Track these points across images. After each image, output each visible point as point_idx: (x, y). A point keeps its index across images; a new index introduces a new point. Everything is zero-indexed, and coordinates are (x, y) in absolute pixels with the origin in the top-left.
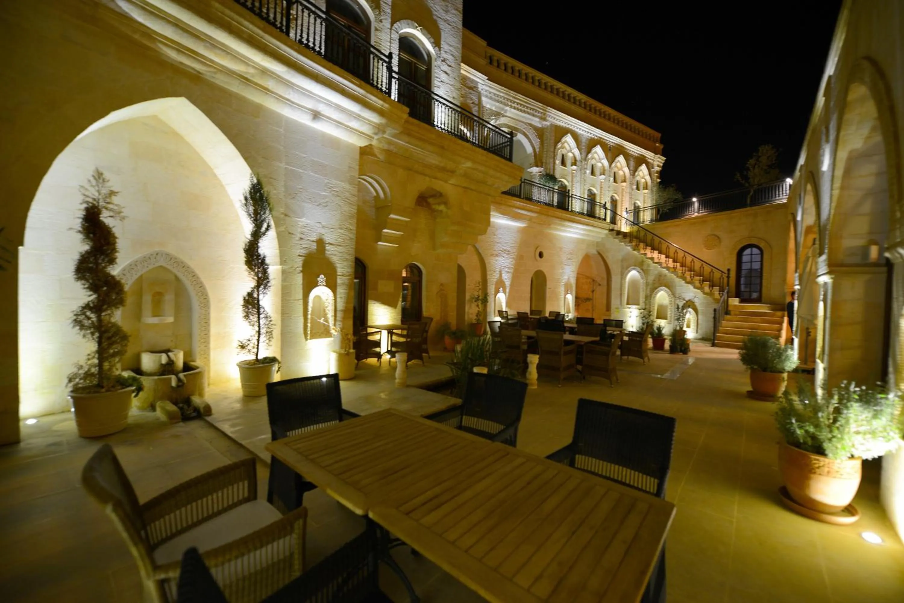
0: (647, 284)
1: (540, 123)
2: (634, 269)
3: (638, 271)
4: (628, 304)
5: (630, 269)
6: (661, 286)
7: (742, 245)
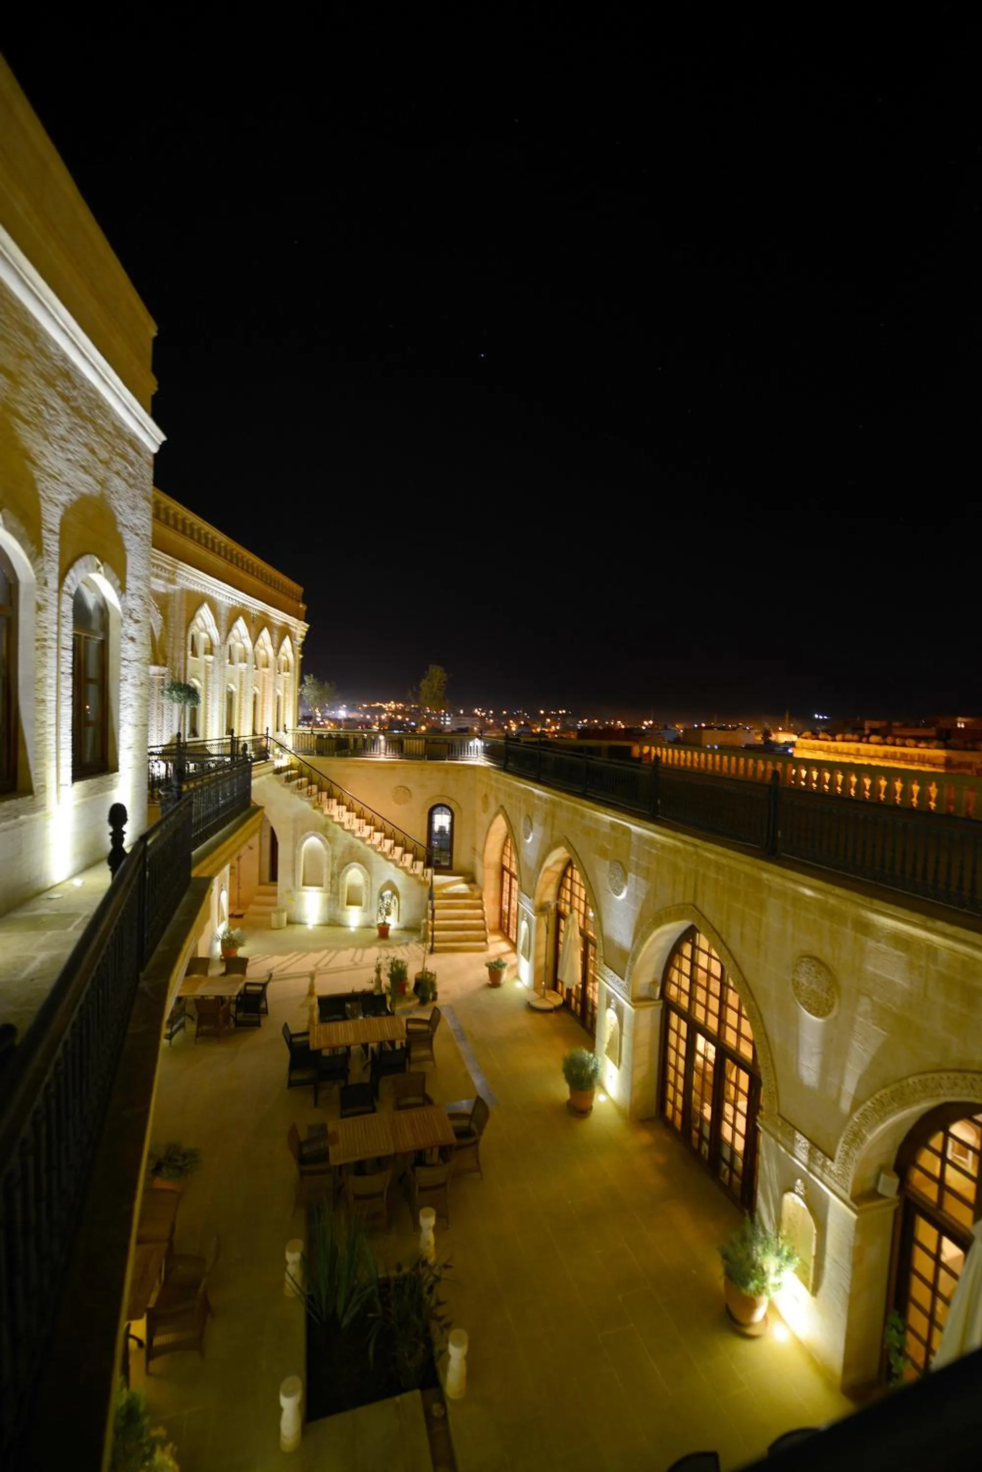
0: (333, 858)
1: (165, 587)
2: (314, 835)
3: (320, 839)
4: (304, 884)
5: (307, 834)
6: (354, 861)
7: (432, 804)
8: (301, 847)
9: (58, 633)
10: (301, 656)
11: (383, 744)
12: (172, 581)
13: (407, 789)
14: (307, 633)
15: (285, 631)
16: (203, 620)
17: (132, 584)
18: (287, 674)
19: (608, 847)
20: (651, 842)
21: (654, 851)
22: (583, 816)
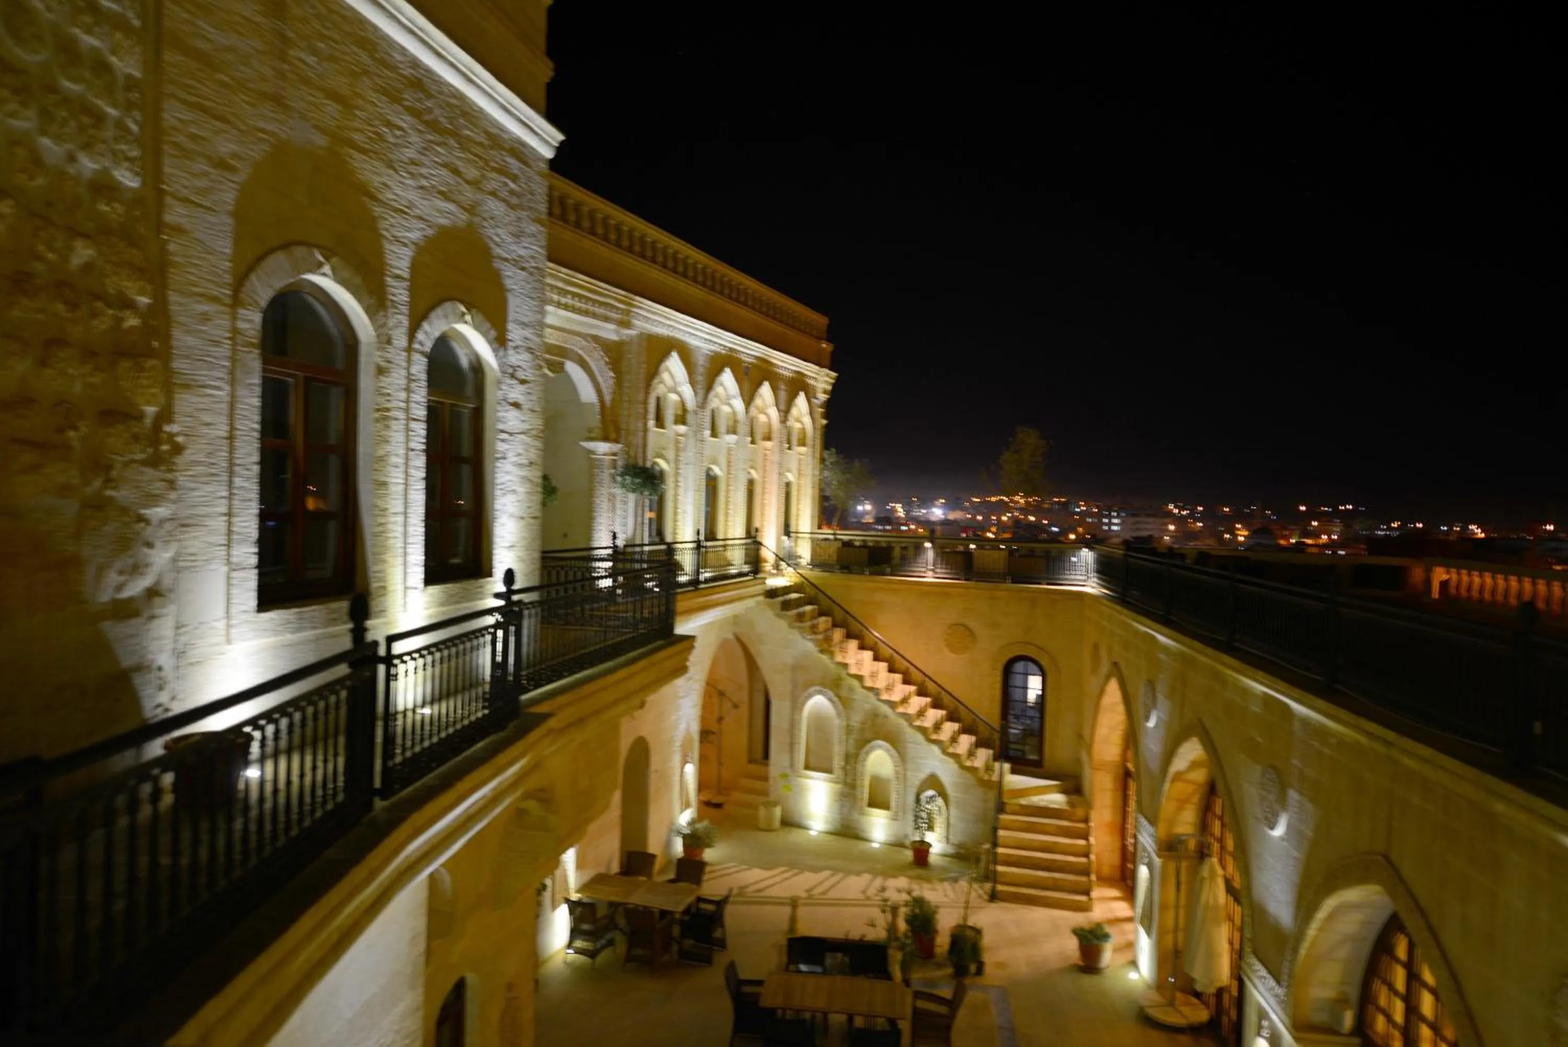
0: (849, 730)
1: (617, 332)
2: (820, 692)
3: (830, 700)
4: (807, 767)
5: (812, 689)
6: (878, 739)
7: (1011, 655)
8: (801, 709)
9: (407, 401)
10: (824, 422)
11: (930, 555)
12: (626, 324)
13: (970, 630)
14: (834, 385)
15: (798, 384)
16: (672, 376)
17: (515, 333)
18: (803, 449)
19: (1260, 740)
20: (1321, 733)
21: (1326, 751)
22: (1223, 681)
